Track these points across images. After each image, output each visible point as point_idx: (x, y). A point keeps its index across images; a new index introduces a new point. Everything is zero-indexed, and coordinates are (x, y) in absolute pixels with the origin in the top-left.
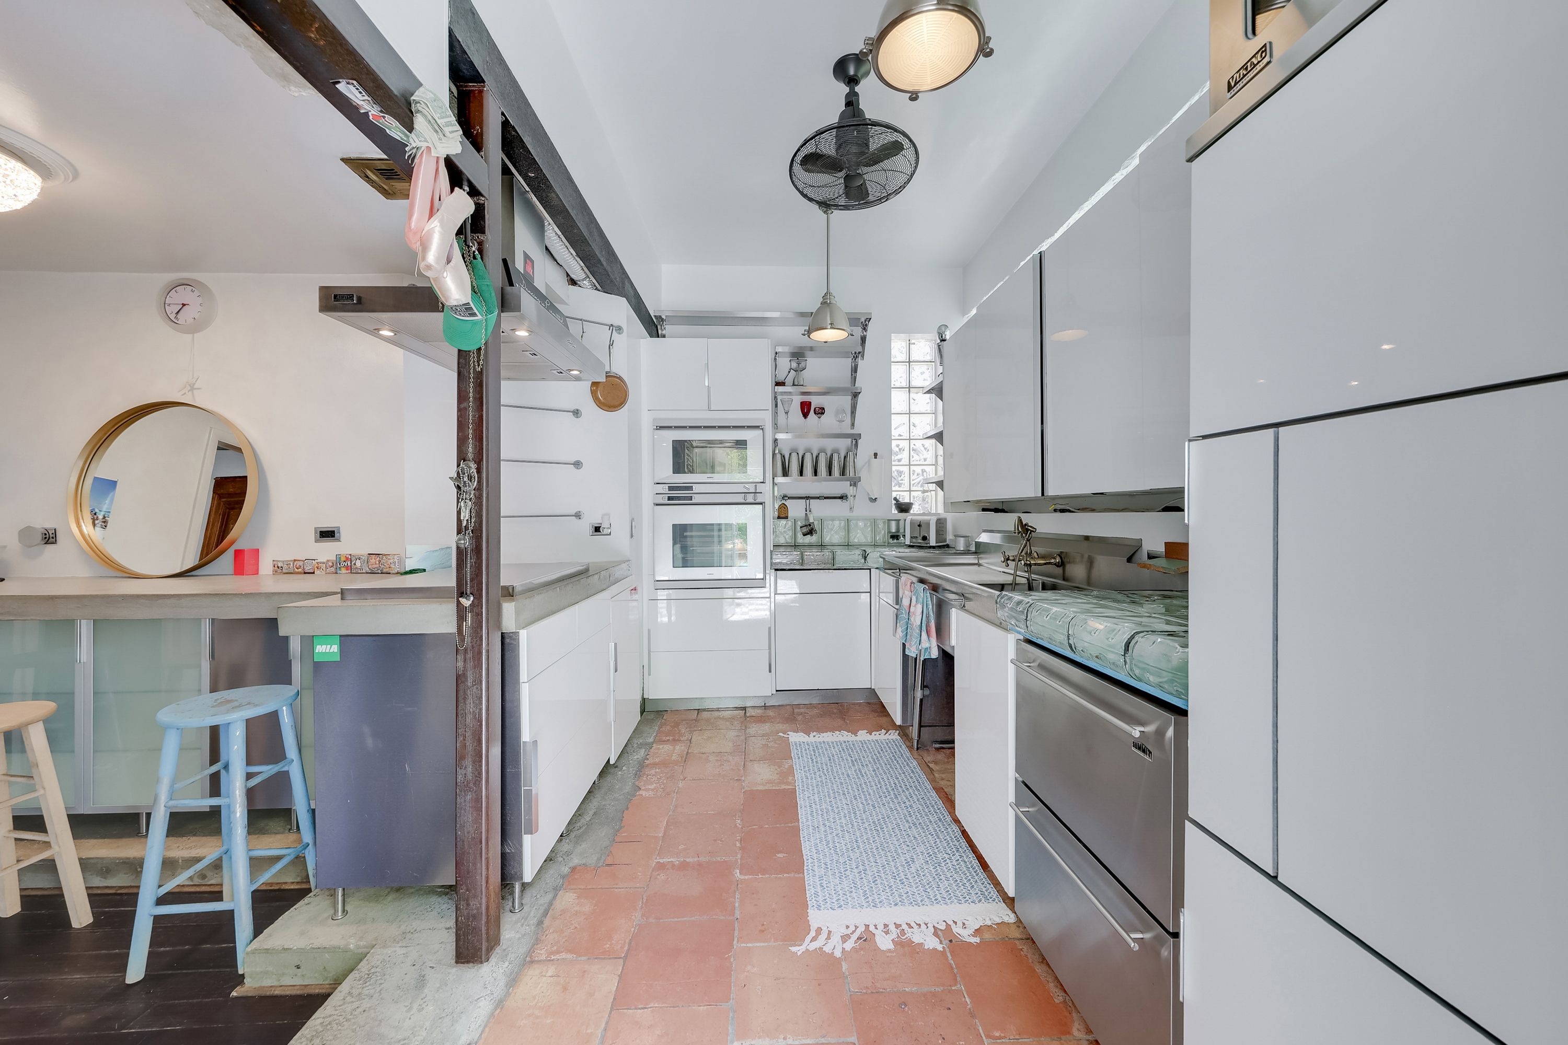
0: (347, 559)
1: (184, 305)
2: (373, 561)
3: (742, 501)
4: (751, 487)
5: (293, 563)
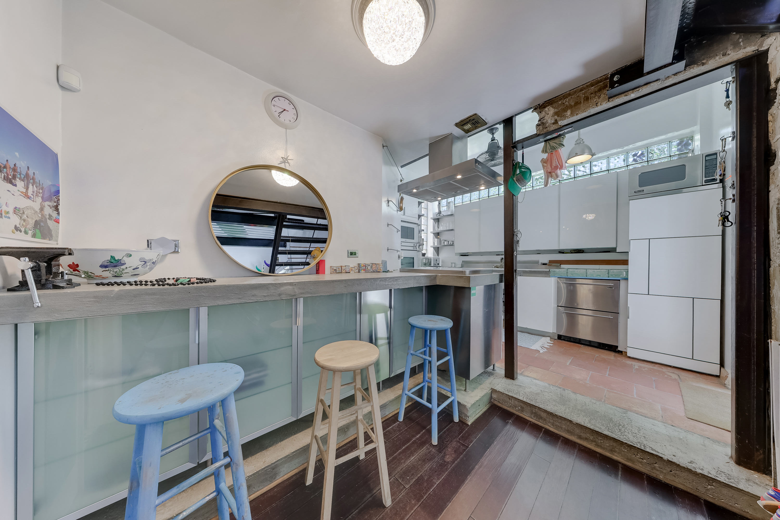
0: (363, 265)
1: (285, 110)
2: (374, 266)
3: (413, 249)
4: (415, 244)
5: (340, 268)
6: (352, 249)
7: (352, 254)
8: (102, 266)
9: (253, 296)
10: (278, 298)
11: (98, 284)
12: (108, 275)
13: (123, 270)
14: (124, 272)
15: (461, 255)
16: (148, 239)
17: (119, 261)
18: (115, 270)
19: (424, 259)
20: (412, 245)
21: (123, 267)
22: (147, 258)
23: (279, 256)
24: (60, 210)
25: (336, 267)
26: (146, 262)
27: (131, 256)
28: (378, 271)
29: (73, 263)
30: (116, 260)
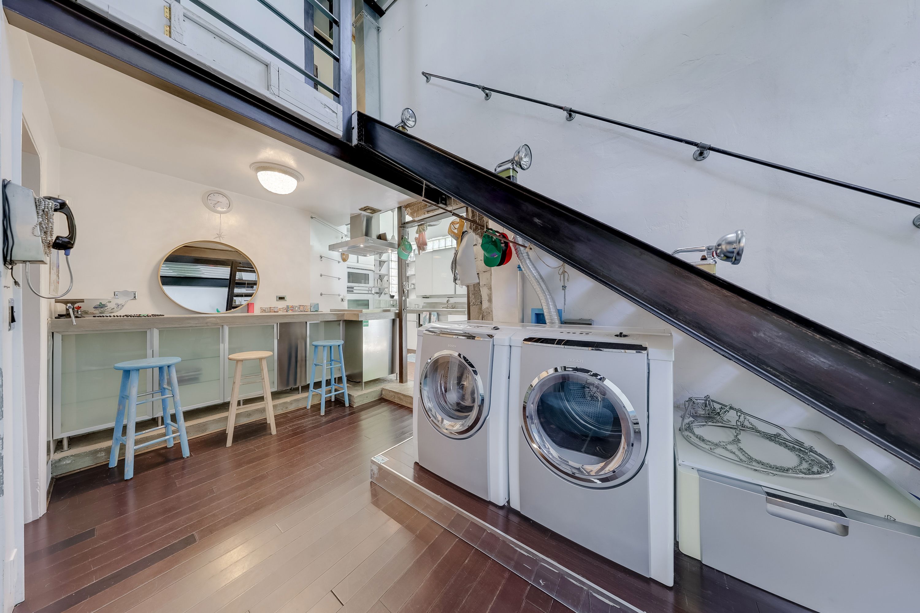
0: (291, 307)
1: (219, 202)
2: (301, 308)
3: (368, 293)
4: (370, 288)
5: (269, 309)
6: (281, 295)
7: (281, 298)
8: (95, 308)
9: (188, 323)
10: (205, 325)
11: (94, 317)
12: (97, 312)
13: (106, 309)
14: (106, 310)
15: (423, 298)
16: (115, 291)
17: (104, 305)
18: (101, 310)
19: (392, 301)
20: (367, 289)
21: (106, 308)
22: (119, 303)
23: (235, 298)
24: (59, 276)
25: (265, 308)
26: (118, 305)
27: (111, 302)
28: (305, 311)
29: (78, 306)
30: (102, 305)
